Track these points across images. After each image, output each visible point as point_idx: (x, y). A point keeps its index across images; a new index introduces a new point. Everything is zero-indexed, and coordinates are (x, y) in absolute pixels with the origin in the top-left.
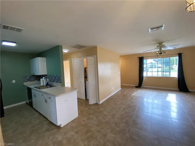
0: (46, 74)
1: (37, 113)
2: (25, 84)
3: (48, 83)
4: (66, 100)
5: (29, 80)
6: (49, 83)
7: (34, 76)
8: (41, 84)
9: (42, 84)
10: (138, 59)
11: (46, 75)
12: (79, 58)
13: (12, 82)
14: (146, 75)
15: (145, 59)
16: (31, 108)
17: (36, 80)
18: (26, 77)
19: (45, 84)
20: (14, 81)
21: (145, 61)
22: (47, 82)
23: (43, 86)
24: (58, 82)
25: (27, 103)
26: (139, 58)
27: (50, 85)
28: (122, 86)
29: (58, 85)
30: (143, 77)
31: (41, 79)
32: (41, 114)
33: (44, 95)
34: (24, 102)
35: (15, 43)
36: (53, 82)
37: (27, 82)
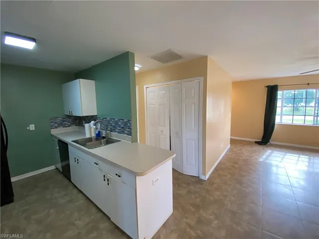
0: (95, 114)
1: (80, 195)
2: (54, 132)
3: (99, 132)
4: (154, 181)
5: (62, 124)
6: (104, 134)
7: (69, 117)
8: (85, 134)
9: (88, 136)
10: (267, 89)
11: (96, 116)
12: (159, 84)
13: (28, 128)
14: (279, 121)
15: (281, 90)
16: (66, 181)
17: (74, 124)
18: (55, 118)
19: (93, 135)
20: (32, 127)
21: (279, 93)
22: (99, 130)
23: (90, 140)
24: (123, 132)
25: (57, 168)
26: (267, 87)
27: (104, 138)
28: (233, 142)
29: (125, 140)
30: (274, 125)
31: (86, 125)
32: (89, 199)
33: (99, 162)
34: (53, 168)
35: (33, 40)
36: (111, 131)
37: (58, 129)
